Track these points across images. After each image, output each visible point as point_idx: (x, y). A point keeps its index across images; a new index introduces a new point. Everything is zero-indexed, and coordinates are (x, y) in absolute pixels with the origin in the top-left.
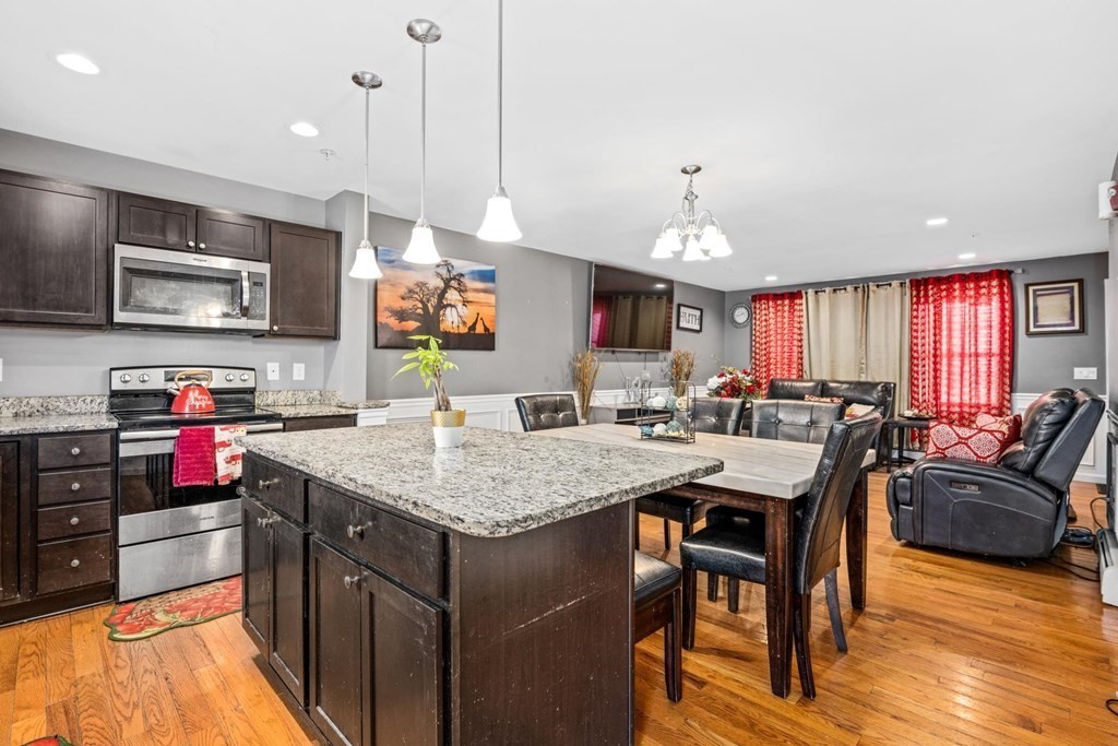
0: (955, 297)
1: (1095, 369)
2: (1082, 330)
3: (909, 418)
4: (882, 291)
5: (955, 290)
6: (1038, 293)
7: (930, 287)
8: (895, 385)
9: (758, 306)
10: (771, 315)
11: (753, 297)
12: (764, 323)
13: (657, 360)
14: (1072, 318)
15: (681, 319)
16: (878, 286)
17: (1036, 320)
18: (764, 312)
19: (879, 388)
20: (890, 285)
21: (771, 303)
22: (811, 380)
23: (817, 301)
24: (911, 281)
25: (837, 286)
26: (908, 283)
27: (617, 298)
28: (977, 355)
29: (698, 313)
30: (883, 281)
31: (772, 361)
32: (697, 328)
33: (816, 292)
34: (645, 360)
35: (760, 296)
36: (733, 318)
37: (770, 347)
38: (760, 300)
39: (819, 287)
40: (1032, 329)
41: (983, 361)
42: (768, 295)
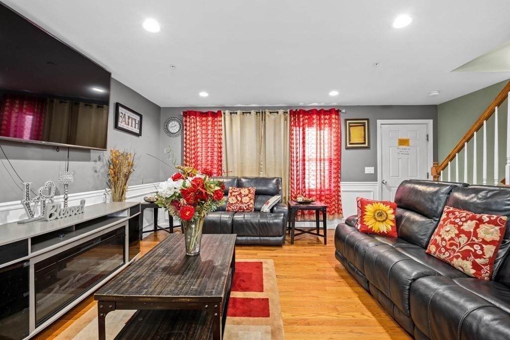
0: (313, 123)
1: (373, 168)
2: (368, 148)
4: (273, 116)
5: (313, 119)
6: (351, 125)
7: (301, 116)
8: (281, 179)
9: (188, 120)
10: (198, 128)
11: (184, 113)
12: (193, 134)
13: (89, 160)
14: (365, 140)
15: (120, 119)
16: (270, 113)
17: (350, 140)
18: (193, 125)
20: (277, 113)
21: (198, 118)
22: (227, 177)
23: (231, 120)
24: (290, 111)
25: (246, 111)
26: (289, 112)
27: (52, 101)
28: (324, 160)
29: (138, 118)
30: (274, 110)
31: (199, 163)
32: (137, 131)
33: (231, 113)
34: (68, 159)
35: (189, 113)
36: (167, 126)
37: (197, 148)
38: (190, 116)
39: (233, 111)
40: (348, 146)
41: (327, 163)
42: (196, 112)
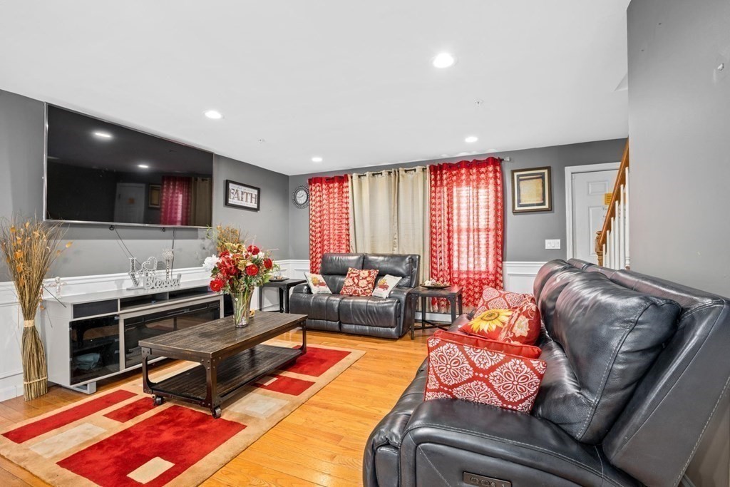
0: (462, 181)
1: (559, 241)
2: (550, 210)
3: (429, 288)
4: (410, 176)
5: (462, 174)
6: (521, 178)
7: (444, 171)
8: (419, 257)
9: (313, 188)
10: (324, 196)
11: (310, 180)
12: (319, 204)
13: (196, 238)
14: (544, 199)
15: (231, 196)
16: (406, 171)
17: (519, 201)
18: (318, 194)
19: (407, 260)
20: (415, 170)
21: (324, 186)
22: (356, 254)
23: (360, 184)
24: (430, 167)
25: (376, 171)
26: (428, 169)
28: (478, 230)
29: (255, 192)
30: (409, 167)
31: (325, 237)
32: (255, 206)
33: (359, 176)
34: (174, 238)
35: (315, 180)
36: (295, 196)
37: (323, 220)
38: (315, 183)
39: (361, 172)
40: (517, 208)
41: (483, 235)
42: (321, 179)
